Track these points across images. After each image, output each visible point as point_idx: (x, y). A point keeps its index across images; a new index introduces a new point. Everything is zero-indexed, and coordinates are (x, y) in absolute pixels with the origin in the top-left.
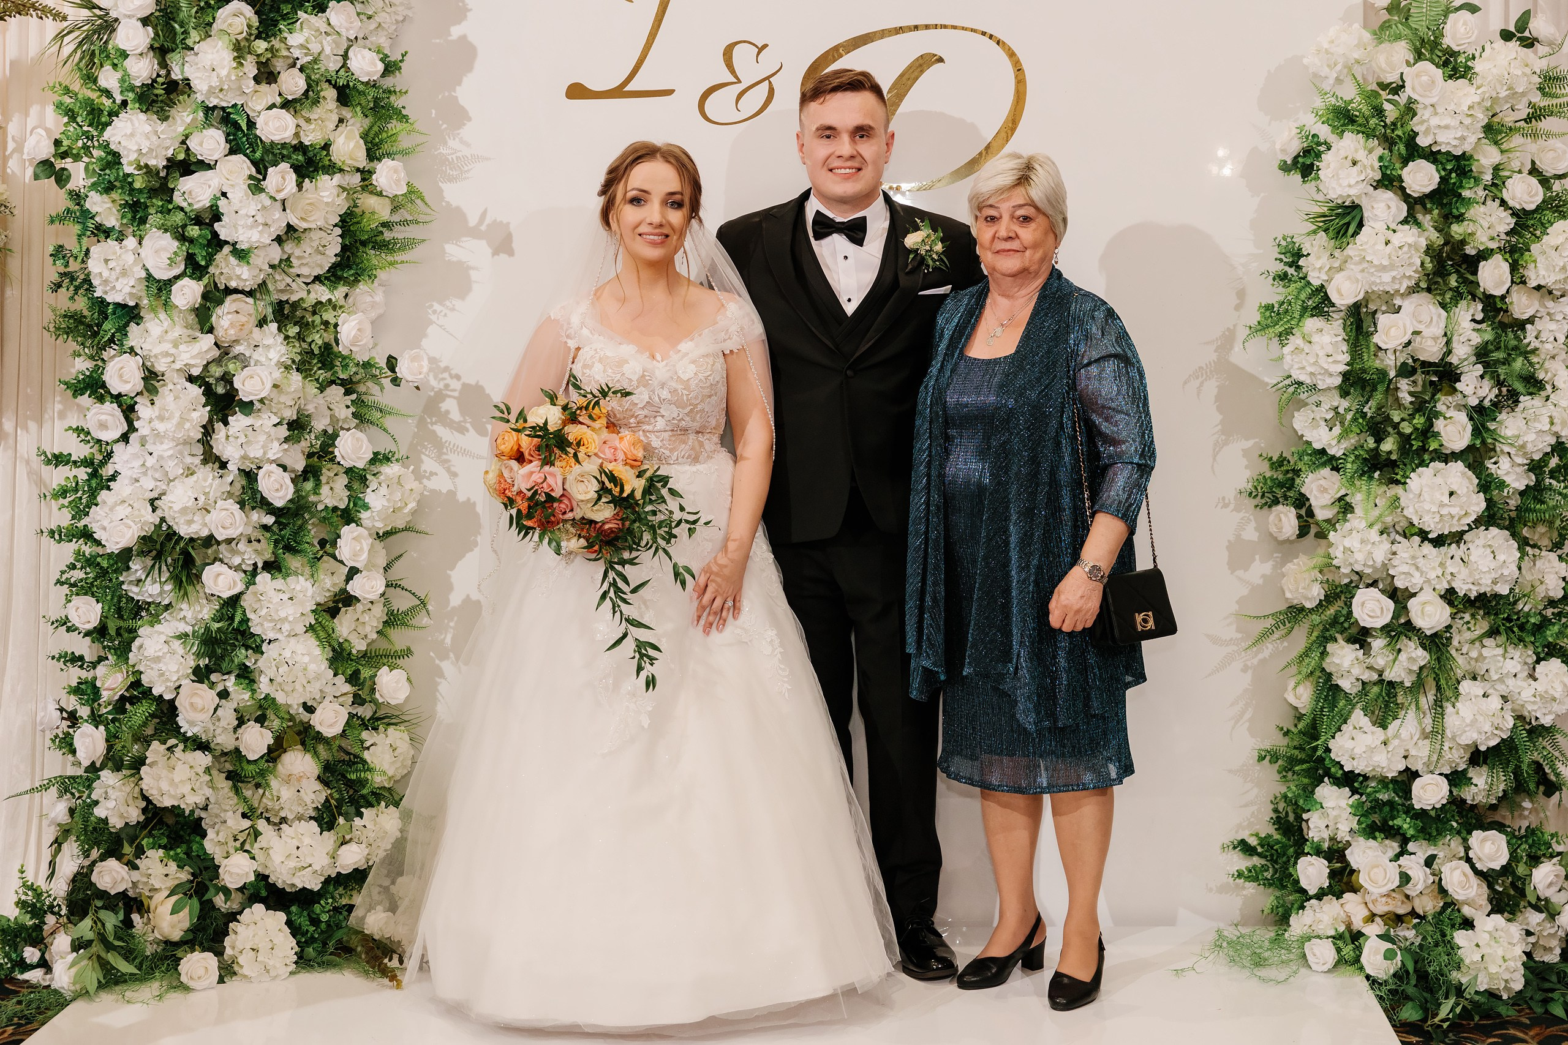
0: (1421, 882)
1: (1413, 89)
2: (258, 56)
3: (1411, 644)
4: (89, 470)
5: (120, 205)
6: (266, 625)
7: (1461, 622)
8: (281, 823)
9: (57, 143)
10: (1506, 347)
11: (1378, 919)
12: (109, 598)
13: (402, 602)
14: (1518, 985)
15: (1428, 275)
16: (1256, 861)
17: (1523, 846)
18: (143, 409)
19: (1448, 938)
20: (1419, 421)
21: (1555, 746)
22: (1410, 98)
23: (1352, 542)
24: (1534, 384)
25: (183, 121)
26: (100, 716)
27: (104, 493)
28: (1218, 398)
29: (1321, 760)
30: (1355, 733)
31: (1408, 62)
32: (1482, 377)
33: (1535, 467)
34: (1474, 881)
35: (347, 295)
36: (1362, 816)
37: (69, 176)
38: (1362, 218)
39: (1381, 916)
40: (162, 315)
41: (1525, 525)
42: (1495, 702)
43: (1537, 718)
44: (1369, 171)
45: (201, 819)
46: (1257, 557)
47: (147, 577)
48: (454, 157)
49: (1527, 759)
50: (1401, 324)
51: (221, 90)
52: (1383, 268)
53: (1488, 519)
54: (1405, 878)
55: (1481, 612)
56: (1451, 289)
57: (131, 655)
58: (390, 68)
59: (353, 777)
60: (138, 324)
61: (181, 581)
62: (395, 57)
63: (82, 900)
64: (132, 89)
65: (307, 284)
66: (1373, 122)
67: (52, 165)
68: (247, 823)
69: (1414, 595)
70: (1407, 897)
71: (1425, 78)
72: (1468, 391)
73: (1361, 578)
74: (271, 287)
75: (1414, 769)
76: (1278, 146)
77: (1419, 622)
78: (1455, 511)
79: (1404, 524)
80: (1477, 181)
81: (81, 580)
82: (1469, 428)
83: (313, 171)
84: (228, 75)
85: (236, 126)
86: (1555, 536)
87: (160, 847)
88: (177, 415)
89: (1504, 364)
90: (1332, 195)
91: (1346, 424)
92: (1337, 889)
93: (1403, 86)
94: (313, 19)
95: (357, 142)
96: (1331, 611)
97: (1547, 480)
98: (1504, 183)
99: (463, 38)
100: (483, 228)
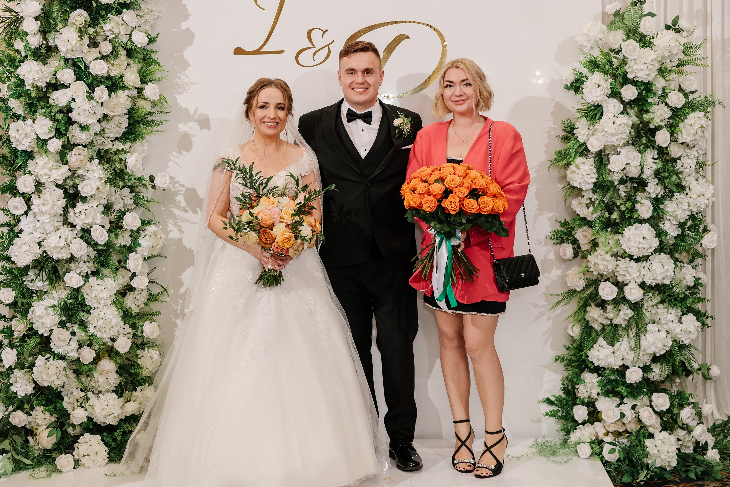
0: (630, 417)
1: (626, 52)
2: (90, 35)
3: (625, 307)
4: (9, 228)
5: (24, 104)
6: (93, 301)
7: (648, 297)
8: (99, 393)
10: (668, 170)
11: (610, 434)
12: (18, 288)
13: (156, 290)
14: (674, 464)
15: (633, 138)
16: (554, 408)
17: (676, 400)
18: (35, 200)
19: (642, 442)
20: (629, 204)
21: (690, 353)
22: (624, 56)
23: (598, 261)
24: (681, 188)
25: (54, 65)
26: (13, 344)
27: (16, 239)
28: (536, 194)
29: (584, 361)
30: (600, 348)
31: (623, 40)
32: (657, 184)
33: (681, 225)
34: (654, 416)
35: (131, 146)
36: (603, 386)
38: (602, 111)
39: (611, 433)
40: (44, 156)
41: (677, 252)
42: (663, 334)
43: (682, 341)
44: (606, 90)
45: (61, 392)
46: (554, 267)
47: (36, 278)
48: (182, 83)
49: (678, 359)
50: (620, 160)
51: (72, 51)
52: (613, 135)
53: (660, 250)
54: (623, 415)
55: (657, 292)
56: (643, 144)
57: (28, 315)
58: (151, 40)
59: (133, 371)
60: (32, 160)
61: (53, 280)
62: (153, 35)
63: (5, 430)
64: (30, 50)
65: (112, 141)
66: (607, 67)
68: (83, 394)
69: (626, 285)
70: (624, 424)
71: (631, 47)
72: (651, 191)
73: (602, 277)
74: (95, 143)
75: (626, 365)
76: (564, 78)
77: (629, 297)
78: (645, 246)
79: (622, 252)
80: (655, 94)
81: (5, 280)
82: (652, 208)
83: (115, 89)
84: (76, 44)
85: (79, 67)
86: (690, 257)
87: (42, 405)
88: (51, 203)
89: (667, 178)
90: (589, 101)
91: (595, 206)
92: (591, 420)
93: (621, 51)
94: (115, 17)
95: (136, 75)
96: (589, 292)
97: (687, 232)
98: (667, 95)
99: (188, 29)
100: (196, 116)
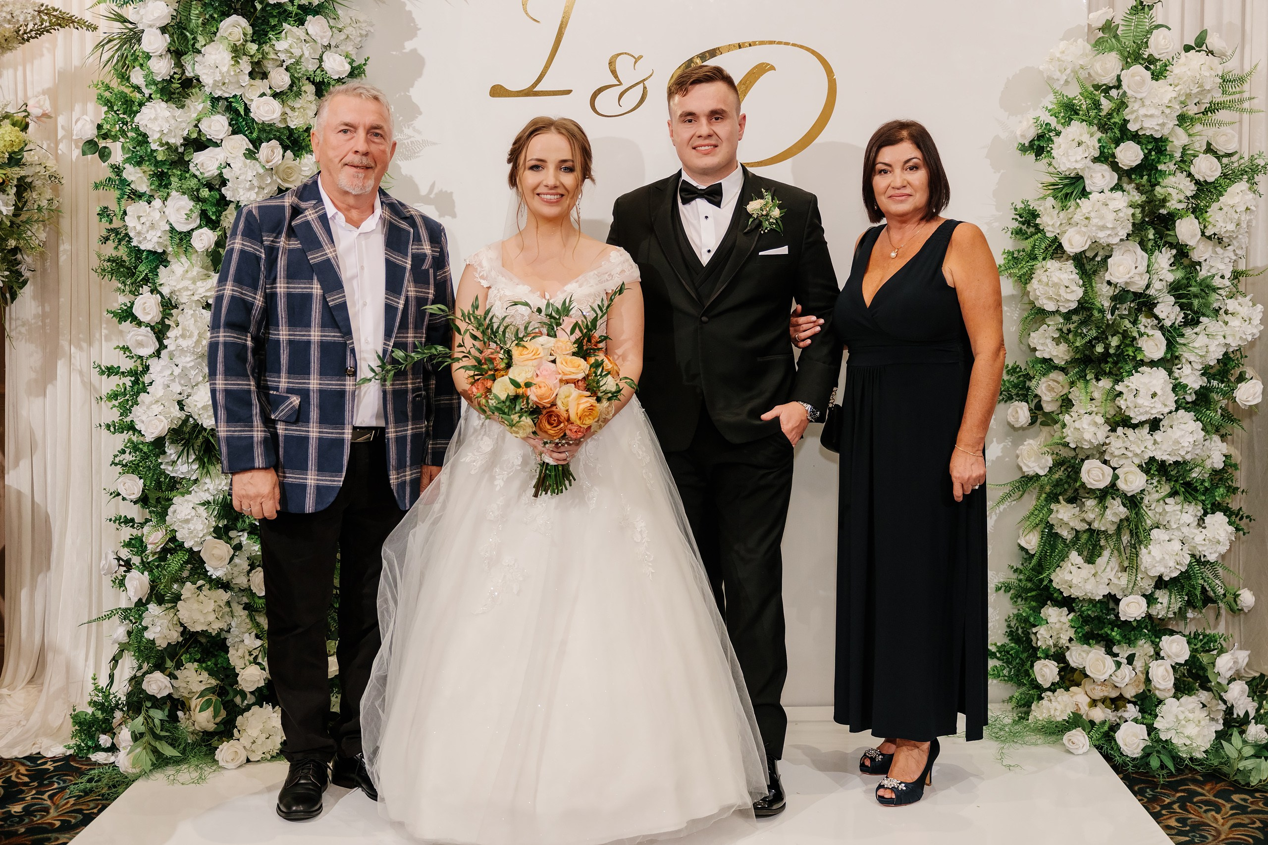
1: (1128, 86)
2: (251, 56)
3: (1115, 502)
4: (133, 379)
5: (149, 175)
7: (1152, 486)
9: (99, 127)
12: (149, 475)
15: (1136, 226)
16: (996, 662)
18: (170, 331)
21: (1216, 576)
22: (1124, 94)
25: (196, 109)
26: (147, 563)
27: (143, 396)
29: (1046, 588)
30: (1072, 568)
31: (1121, 67)
32: (1173, 305)
36: (1078, 628)
37: (110, 153)
38: (1084, 186)
39: (1099, 701)
40: (183, 259)
42: (1177, 545)
43: (1205, 556)
44: (1090, 150)
45: (225, 639)
47: (178, 459)
48: (409, 141)
49: (1197, 583)
51: (224, 84)
53: (1179, 407)
55: (1165, 478)
57: (167, 518)
58: (356, 69)
60: (166, 267)
61: (205, 462)
62: (359, 61)
63: (136, 702)
64: (155, 83)
66: (1093, 113)
67: (96, 144)
68: (259, 643)
70: (1117, 685)
71: (1137, 78)
72: (1163, 315)
75: (1115, 594)
76: (1018, 133)
77: (1121, 484)
80: (1170, 157)
81: (130, 462)
82: (1164, 343)
83: (298, 150)
84: (228, 72)
85: (237, 112)
87: (195, 661)
88: (195, 335)
90: (1061, 169)
92: (1064, 683)
93: (1119, 85)
94: (295, 29)
96: (1059, 475)
97: (1216, 382)
98: (1190, 160)
99: (414, 51)
100: (432, 196)
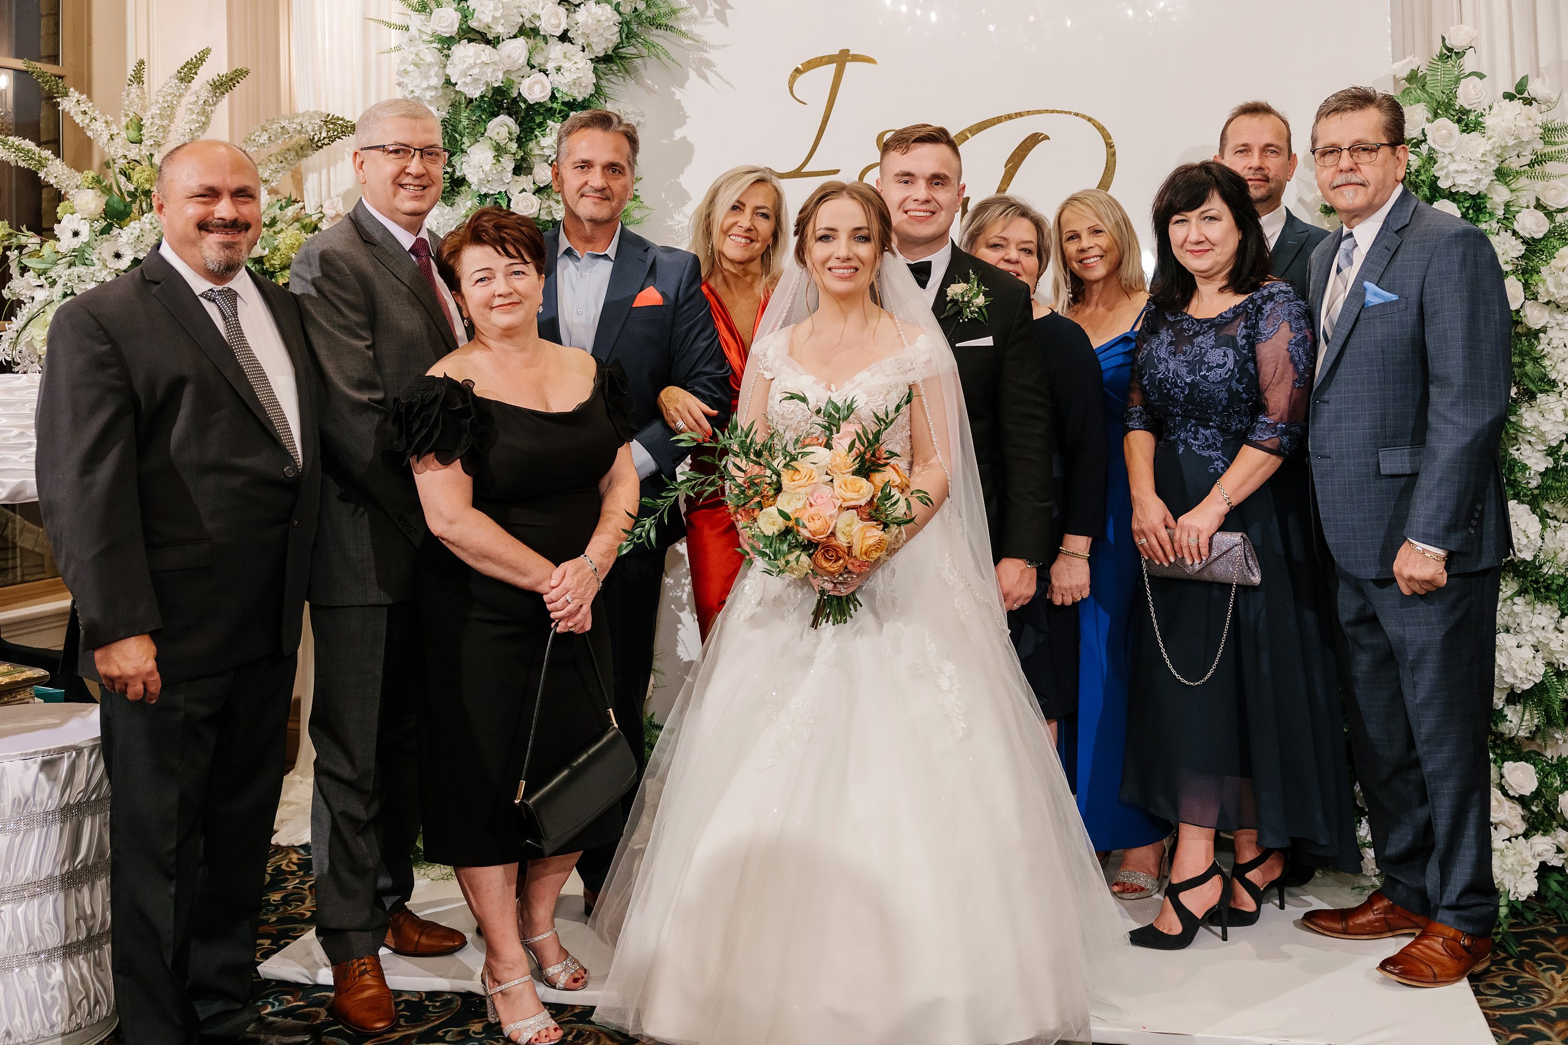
1: (1434, 142)
2: (514, 154)
10: (1521, 352)
17: (1553, 775)
22: (1430, 148)
24: (1548, 383)
31: (1427, 119)
34: (1510, 806)
41: (1547, 500)
42: (1528, 652)
43: (1564, 665)
49: (1558, 698)
51: (489, 181)
53: (1514, 495)
55: (1511, 575)
71: (1444, 132)
80: (1491, 215)
84: (491, 170)
93: (1425, 141)
97: (1563, 464)
98: (1514, 216)
